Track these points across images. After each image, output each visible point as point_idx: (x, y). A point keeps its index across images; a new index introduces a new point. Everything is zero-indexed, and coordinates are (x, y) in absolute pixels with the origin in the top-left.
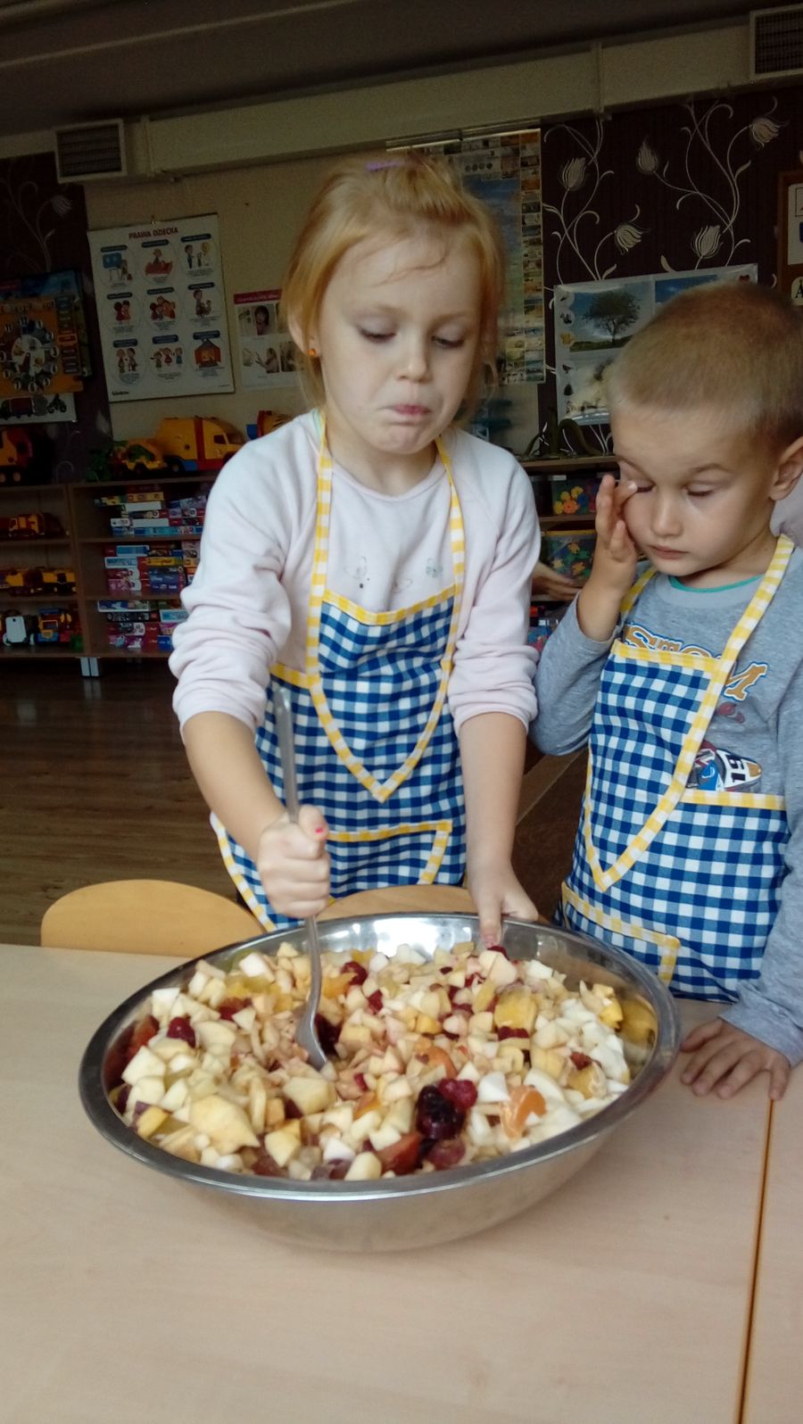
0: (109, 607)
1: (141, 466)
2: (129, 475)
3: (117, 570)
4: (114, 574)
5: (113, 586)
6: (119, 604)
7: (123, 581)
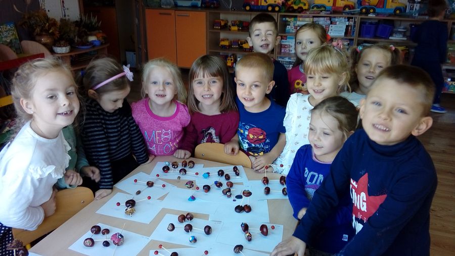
0: (283, 59)
1: (301, 8)
2: (294, 11)
3: (286, 45)
4: (285, 46)
5: (283, 51)
6: (287, 58)
7: (287, 49)
